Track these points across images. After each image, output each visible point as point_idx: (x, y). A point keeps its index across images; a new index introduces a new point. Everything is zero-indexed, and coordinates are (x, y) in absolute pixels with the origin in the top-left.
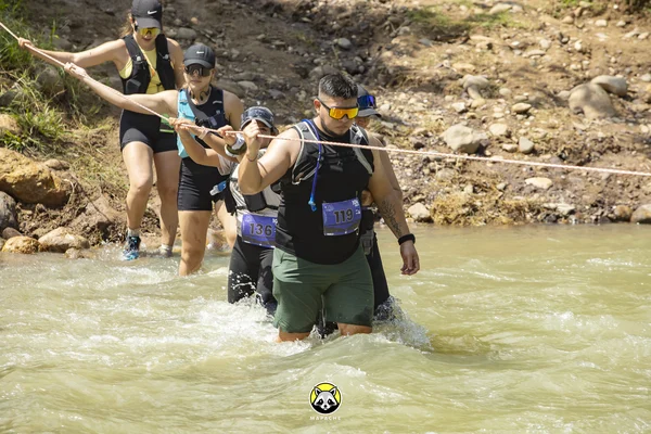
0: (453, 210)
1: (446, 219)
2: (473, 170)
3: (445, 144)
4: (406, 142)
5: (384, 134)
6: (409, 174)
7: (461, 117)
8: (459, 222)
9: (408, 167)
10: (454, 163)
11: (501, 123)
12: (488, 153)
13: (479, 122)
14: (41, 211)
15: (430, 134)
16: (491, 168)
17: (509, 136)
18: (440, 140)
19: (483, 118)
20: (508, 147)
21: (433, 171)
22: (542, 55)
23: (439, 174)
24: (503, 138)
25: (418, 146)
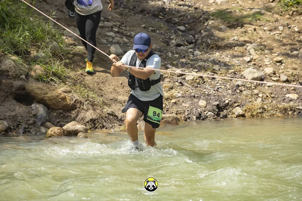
0: (255, 110)
1: (252, 115)
3: (245, 77)
5: (215, 73)
6: (231, 93)
7: (249, 64)
8: (258, 116)
9: (229, 89)
11: (270, 67)
13: (259, 67)
14: (61, 113)
16: (268, 89)
17: (274, 73)
18: (242, 75)
19: (260, 65)
20: (275, 79)
21: (241, 91)
22: (280, 34)
23: (244, 93)
24: (272, 75)
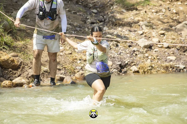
0: (146, 68)
1: (144, 71)
3: (139, 45)
4: (125, 45)
5: (118, 42)
6: (129, 56)
7: (142, 36)
8: (148, 72)
9: (128, 53)
10: (143, 52)
11: (156, 38)
12: (153, 48)
13: (148, 38)
15: (133, 42)
16: (155, 53)
17: (159, 42)
18: (137, 44)
19: (149, 36)
20: (160, 46)
21: (136, 55)
22: (163, 14)
23: (139, 56)
25: (130, 46)
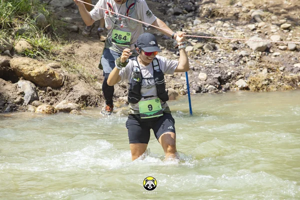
0: (259, 82)
1: (256, 87)
2: (265, 60)
3: (249, 47)
4: (228, 47)
5: (216, 43)
6: (233, 64)
7: (254, 32)
8: (264, 89)
9: (231, 60)
10: (255, 57)
11: (276, 34)
12: (271, 51)
13: (265, 35)
14: (50, 90)
15: (240, 42)
16: (275, 59)
18: (246, 45)
19: (266, 32)
20: (282, 47)
21: (245, 62)
23: (248, 63)
24: (279, 43)
25: (235, 49)
